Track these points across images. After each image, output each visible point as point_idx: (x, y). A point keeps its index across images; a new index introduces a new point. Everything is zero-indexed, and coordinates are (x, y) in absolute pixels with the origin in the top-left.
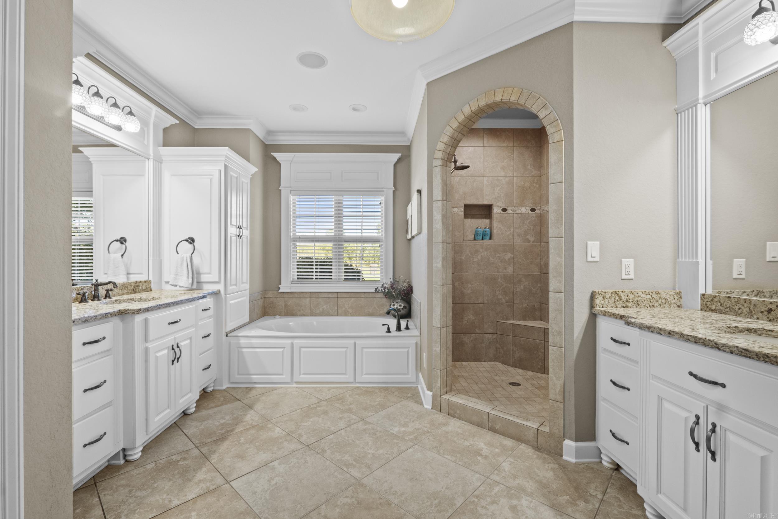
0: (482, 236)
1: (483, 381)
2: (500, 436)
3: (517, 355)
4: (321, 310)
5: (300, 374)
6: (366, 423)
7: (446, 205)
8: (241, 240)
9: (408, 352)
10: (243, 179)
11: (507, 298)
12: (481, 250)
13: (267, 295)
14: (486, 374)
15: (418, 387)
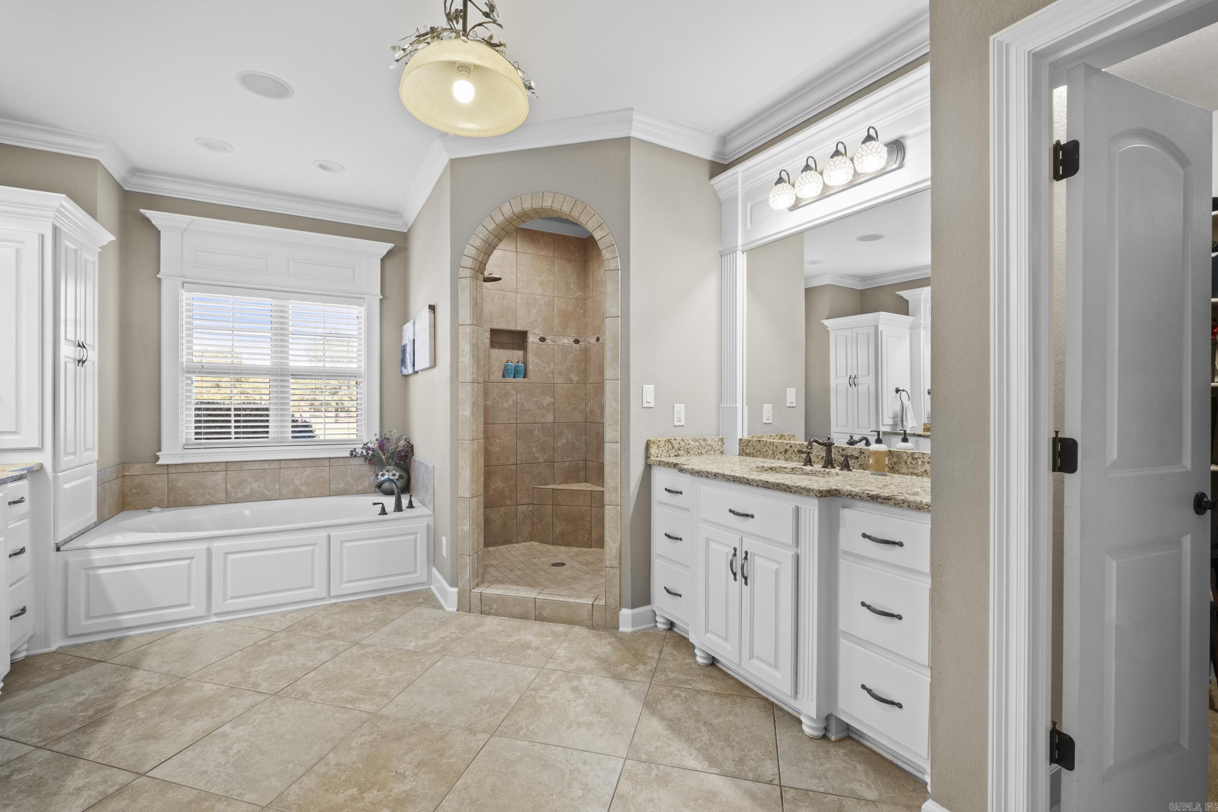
0: (513, 372)
1: (518, 566)
2: (549, 623)
3: (558, 530)
4: (247, 491)
5: (225, 599)
6: (364, 646)
7: (476, 331)
8: (83, 369)
9: (415, 539)
10: (86, 255)
11: (546, 456)
12: (513, 392)
13: (128, 471)
14: (521, 559)
15: (430, 588)
